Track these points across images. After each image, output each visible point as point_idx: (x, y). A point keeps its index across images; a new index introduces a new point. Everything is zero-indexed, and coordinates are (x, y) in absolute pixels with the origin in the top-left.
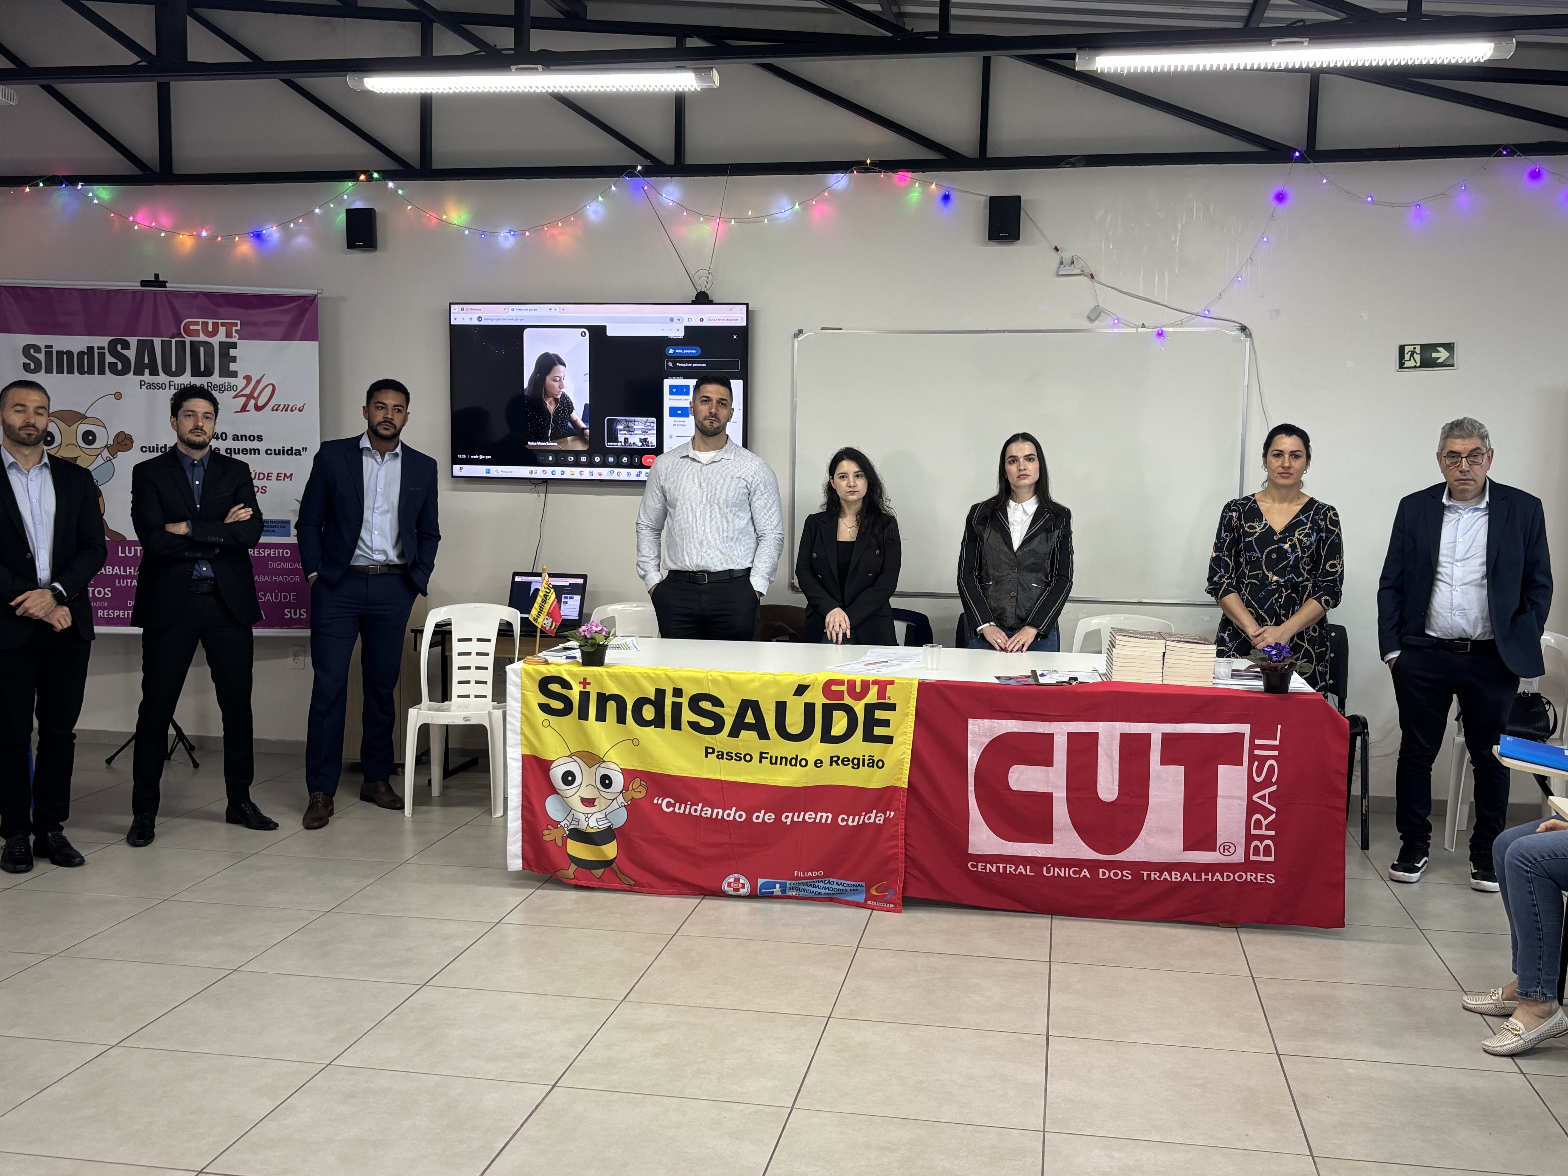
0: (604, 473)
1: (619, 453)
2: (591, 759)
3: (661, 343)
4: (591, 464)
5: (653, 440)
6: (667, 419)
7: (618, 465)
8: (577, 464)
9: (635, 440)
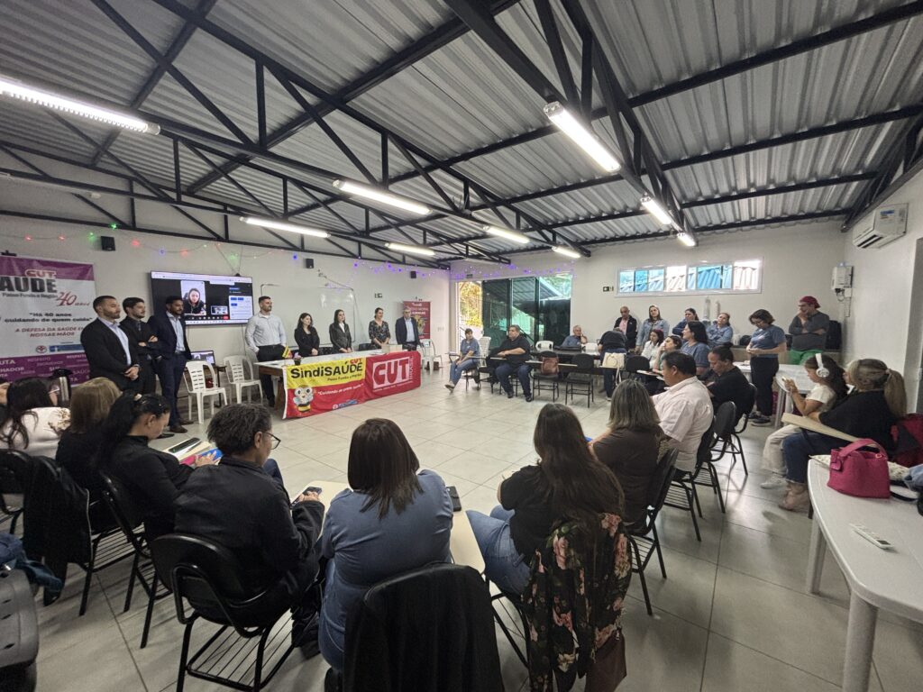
0: (212, 322)
1: (216, 316)
2: (304, 386)
3: (227, 287)
4: (207, 319)
5: (226, 312)
6: (231, 307)
7: (216, 319)
8: (202, 319)
9: (221, 313)
